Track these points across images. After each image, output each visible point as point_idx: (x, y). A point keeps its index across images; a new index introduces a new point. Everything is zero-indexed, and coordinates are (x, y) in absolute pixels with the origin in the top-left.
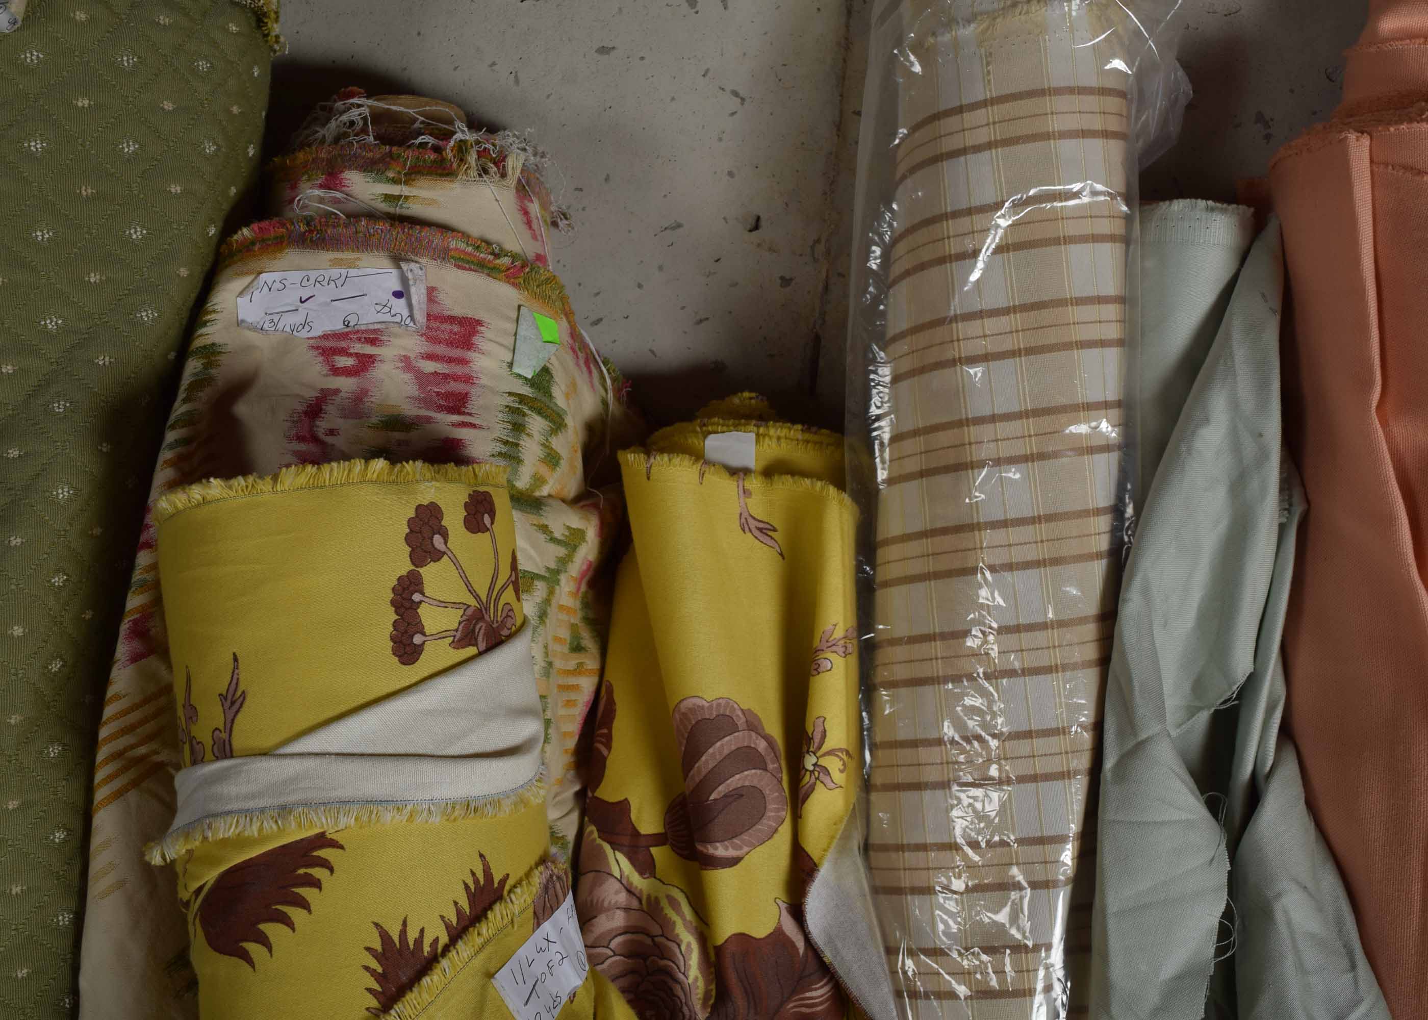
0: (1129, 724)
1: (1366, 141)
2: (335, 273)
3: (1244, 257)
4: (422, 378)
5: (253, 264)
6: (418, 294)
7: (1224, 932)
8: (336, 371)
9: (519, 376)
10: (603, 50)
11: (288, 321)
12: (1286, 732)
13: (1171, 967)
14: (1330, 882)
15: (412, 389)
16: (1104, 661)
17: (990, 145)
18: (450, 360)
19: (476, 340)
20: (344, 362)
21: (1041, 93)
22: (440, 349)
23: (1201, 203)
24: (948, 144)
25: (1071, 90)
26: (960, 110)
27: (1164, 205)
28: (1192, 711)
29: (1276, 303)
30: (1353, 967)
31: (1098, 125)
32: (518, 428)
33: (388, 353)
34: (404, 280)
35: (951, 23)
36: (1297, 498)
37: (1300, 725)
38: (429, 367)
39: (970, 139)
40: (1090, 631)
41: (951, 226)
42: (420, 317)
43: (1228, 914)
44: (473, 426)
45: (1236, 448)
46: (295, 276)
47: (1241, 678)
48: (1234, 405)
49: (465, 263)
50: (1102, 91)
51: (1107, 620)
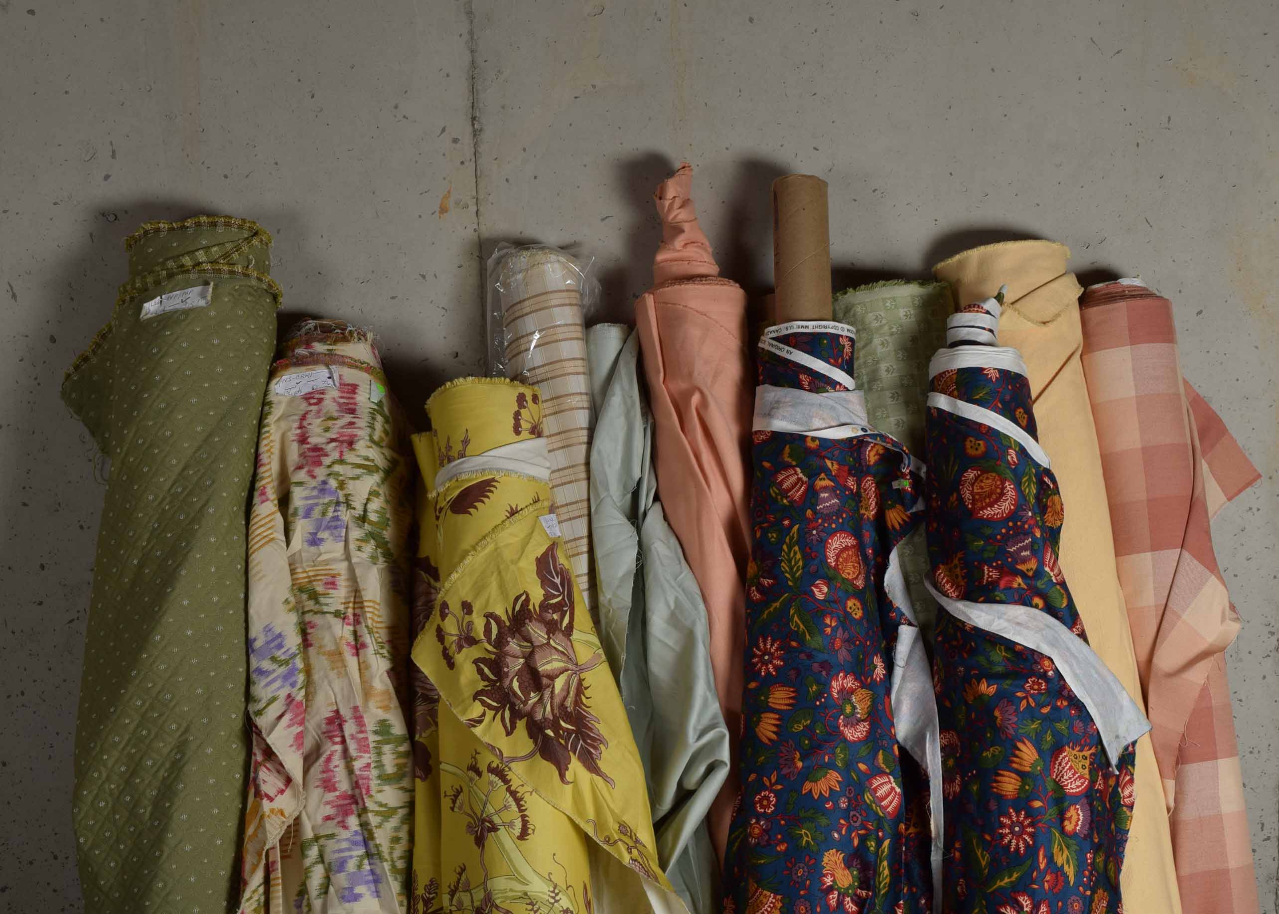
0: (597, 495)
1: (652, 296)
2: (307, 373)
3: (625, 341)
4: (340, 405)
5: (279, 374)
6: (336, 377)
7: (638, 559)
8: (310, 404)
9: (373, 402)
10: (393, 298)
11: (292, 392)
12: (656, 498)
13: (621, 573)
14: (673, 541)
15: (337, 408)
16: (589, 479)
17: (531, 313)
18: (349, 398)
19: (357, 391)
20: (313, 401)
21: (546, 293)
22: (345, 395)
23: (606, 324)
24: (517, 314)
25: (556, 291)
26: (520, 302)
27: (594, 327)
28: (624, 495)
29: (635, 354)
30: (680, 563)
31: (567, 301)
32: (374, 419)
33: (327, 396)
34: (331, 373)
35: (514, 274)
36: (650, 417)
37: (662, 496)
38: (342, 401)
39: (525, 311)
40: (583, 468)
41: (522, 341)
42: (338, 385)
43: (639, 554)
44: (359, 418)
45: (625, 402)
46: (294, 376)
47: (637, 479)
48: (623, 389)
49: (350, 366)
50: (567, 291)
51: (588, 464)
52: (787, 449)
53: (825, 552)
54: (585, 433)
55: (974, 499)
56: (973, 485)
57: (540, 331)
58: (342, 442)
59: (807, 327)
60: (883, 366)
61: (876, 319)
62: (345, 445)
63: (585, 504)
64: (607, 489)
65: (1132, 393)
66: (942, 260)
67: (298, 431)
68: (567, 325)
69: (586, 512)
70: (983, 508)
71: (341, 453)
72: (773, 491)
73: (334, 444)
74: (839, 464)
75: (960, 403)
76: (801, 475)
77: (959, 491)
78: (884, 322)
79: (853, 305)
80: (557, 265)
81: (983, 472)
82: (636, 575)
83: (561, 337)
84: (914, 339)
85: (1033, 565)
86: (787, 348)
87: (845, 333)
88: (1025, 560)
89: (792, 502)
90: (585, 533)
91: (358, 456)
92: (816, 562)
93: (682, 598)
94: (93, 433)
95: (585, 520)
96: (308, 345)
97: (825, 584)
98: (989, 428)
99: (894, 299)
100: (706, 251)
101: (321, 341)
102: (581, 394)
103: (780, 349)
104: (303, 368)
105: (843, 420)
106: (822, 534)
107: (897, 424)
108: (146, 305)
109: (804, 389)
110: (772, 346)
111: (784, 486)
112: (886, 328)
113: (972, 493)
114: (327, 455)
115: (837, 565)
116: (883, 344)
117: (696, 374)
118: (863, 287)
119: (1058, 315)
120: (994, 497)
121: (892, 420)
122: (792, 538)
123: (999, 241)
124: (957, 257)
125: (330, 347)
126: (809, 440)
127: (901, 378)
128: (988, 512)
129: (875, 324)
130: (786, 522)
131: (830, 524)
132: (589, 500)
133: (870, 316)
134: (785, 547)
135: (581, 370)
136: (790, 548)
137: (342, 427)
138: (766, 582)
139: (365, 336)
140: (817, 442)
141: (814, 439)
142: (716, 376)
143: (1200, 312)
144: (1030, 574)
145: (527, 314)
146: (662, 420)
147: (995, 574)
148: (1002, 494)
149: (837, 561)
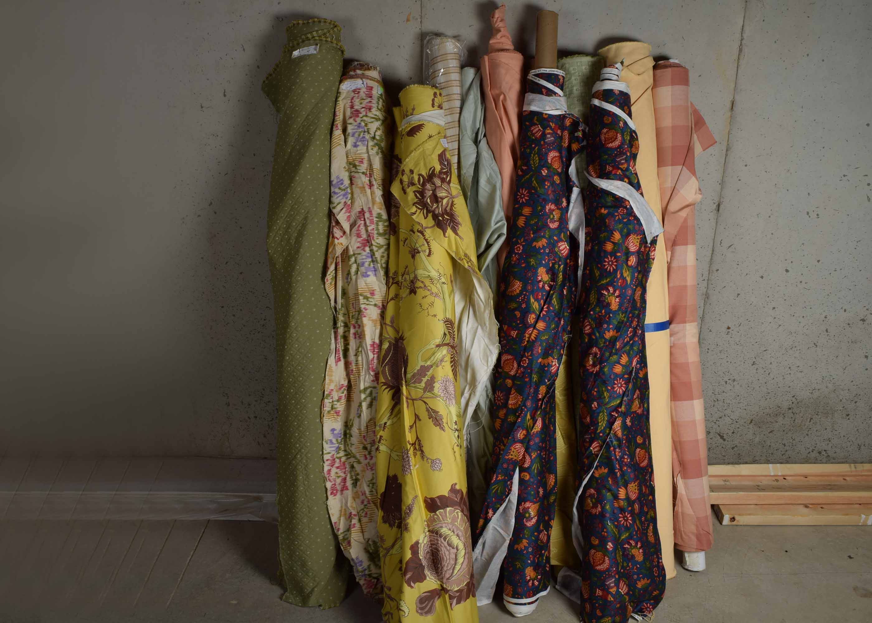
0: (462, 133)
1: (487, 57)
3: (476, 75)
4: (366, 94)
5: (343, 81)
6: (365, 83)
7: (476, 158)
8: (355, 94)
9: (379, 94)
10: (387, 55)
11: (348, 88)
12: (485, 136)
13: (469, 163)
14: (490, 152)
16: (459, 127)
18: (370, 92)
19: (373, 89)
20: (356, 92)
21: (446, 54)
22: (368, 90)
23: (469, 67)
24: (435, 62)
25: (450, 54)
26: (436, 57)
27: (464, 68)
28: (472, 134)
29: (479, 79)
31: (454, 58)
32: (379, 100)
33: (362, 91)
34: (363, 82)
35: (434, 46)
36: (484, 104)
37: (487, 135)
39: (438, 61)
40: (457, 123)
41: (436, 72)
42: (365, 86)
43: (477, 156)
45: (475, 99)
46: (349, 82)
47: (478, 128)
48: (474, 93)
49: (371, 80)
50: (455, 53)
51: (459, 121)
52: (536, 118)
53: (547, 157)
54: (459, 109)
55: (605, 140)
56: (605, 134)
57: (443, 69)
58: (366, 108)
59: (546, 71)
60: (575, 88)
61: (574, 69)
62: (368, 110)
63: (458, 136)
64: (466, 131)
65: (670, 105)
66: (601, 48)
67: (350, 104)
68: (454, 67)
69: (457, 139)
70: (608, 144)
71: (366, 112)
72: (529, 134)
73: (364, 109)
74: (555, 124)
75: (603, 102)
76: (540, 128)
77: (600, 137)
78: (576, 71)
79: (565, 64)
80: (451, 43)
81: (609, 130)
82: (475, 164)
83: (451, 71)
84: (588, 78)
85: (625, 166)
86: (538, 79)
87: (561, 74)
88: (622, 164)
89: (536, 138)
90: (457, 147)
91: (373, 114)
92: (544, 161)
93: (492, 173)
94: (273, 104)
95: (457, 142)
96: (355, 71)
97: (546, 169)
98: (614, 113)
99: (581, 62)
100: (509, 39)
101: (360, 69)
102: (458, 94)
103: (535, 79)
104: (353, 80)
105: (558, 107)
106: (547, 151)
107: (579, 111)
108: (294, 52)
109: (543, 95)
110: (533, 77)
111: (534, 132)
112: (577, 74)
113: (605, 138)
114: (361, 113)
115: (551, 163)
116: (575, 79)
117: (502, 87)
118: (569, 57)
119: (644, 72)
120: (613, 139)
121: (577, 109)
122: (535, 152)
123: (624, 41)
124: (607, 47)
125: (363, 72)
126: (544, 114)
127: (581, 93)
128: (610, 145)
129: (573, 72)
130: (533, 146)
131: (550, 147)
132: (459, 135)
133: (571, 69)
134: (532, 155)
135: (458, 85)
136: (534, 155)
137: (367, 103)
138: (524, 168)
139: (376, 68)
140: (547, 116)
141: (546, 114)
142: (510, 89)
143: (700, 76)
144: (624, 169)
145: (439, 62)
146: (488, 105)
147: (611, 169)
148: (616, 138)
149: (551, 161)
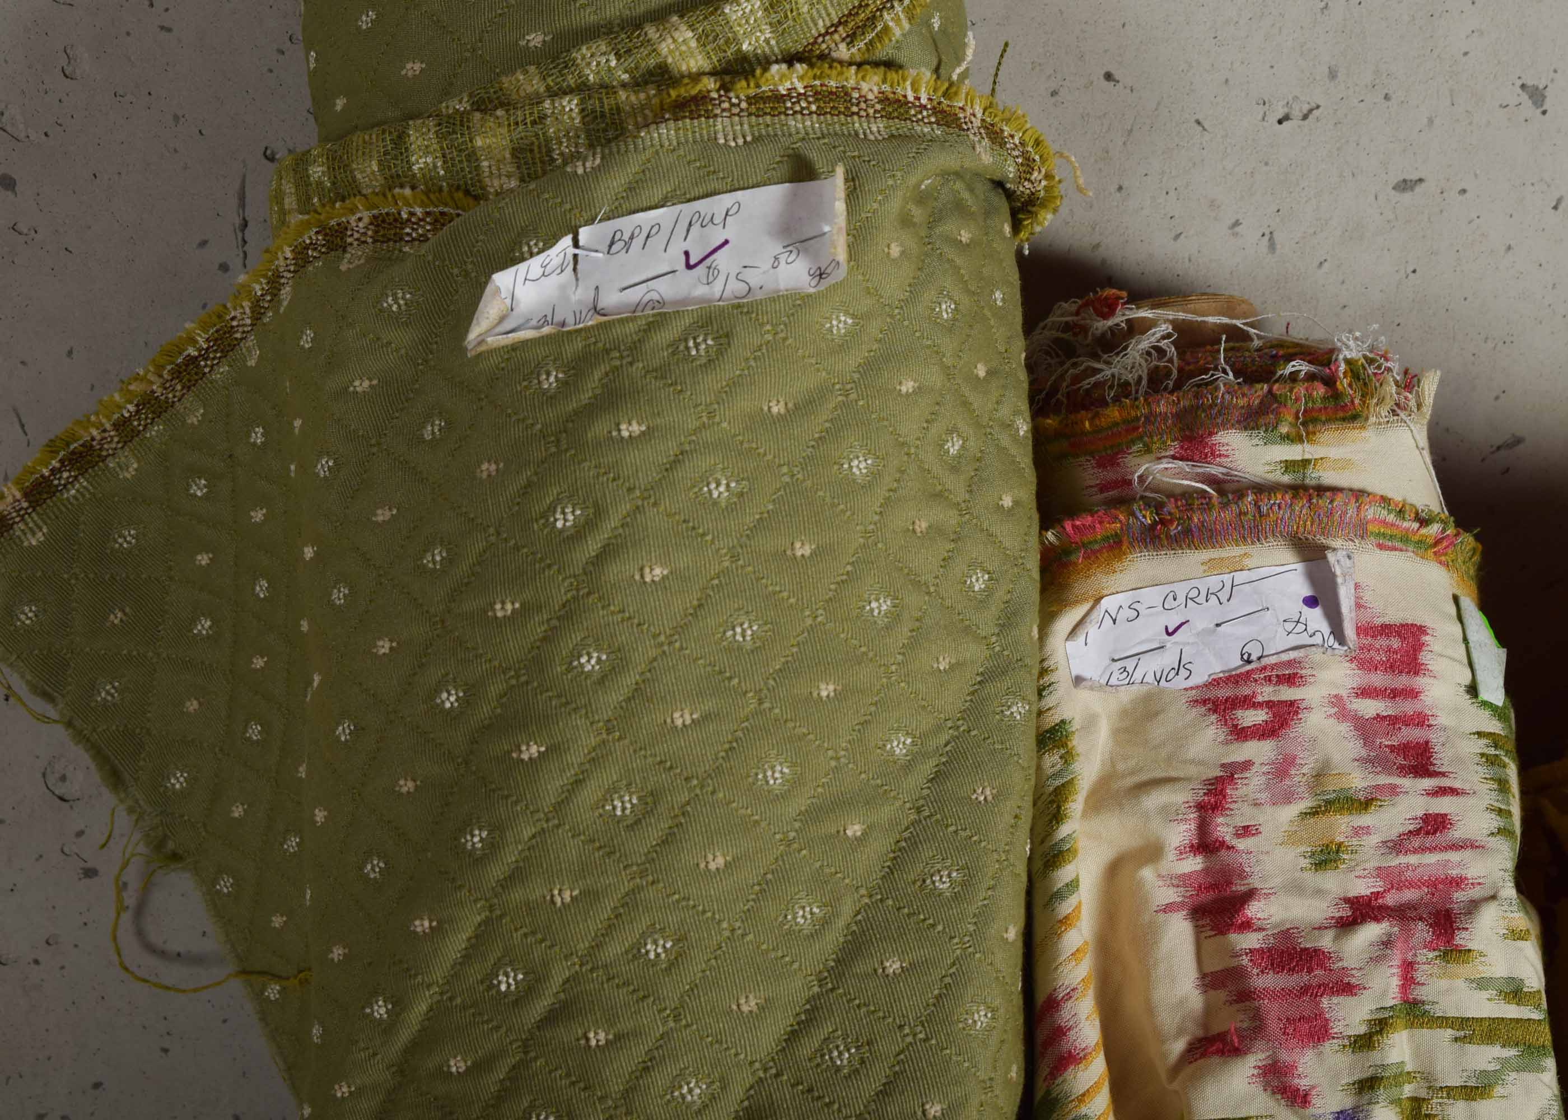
2: (1213, 582)
4: (1364, 728)
5: (1081, 586)
8: (1241, 734)
9: (1485, 704)
10: (1405, 186)
11: (1149, 667)
15: (1354, 747)
18: (1394, 694)
19: (1424, 657)
20: (1252, 717)
22: (1378, 679)
33: (1314, 694)
34: (1318, 579)
38: (1370, 708)
42: (1351, 632)
44: (1453, 791)
46: (1152, 596)
49: (1387, 540)
58: (1402, 914)
62: (1422, 931)
71: (1408, 968)
73: (1371, 932)
91: (1482, 984)
96: (1194, 442)
101: (1253, 423)
104: (1194, 559)
114: (1347, 989)
125: (1294, 452)
137: (1397, 845)
